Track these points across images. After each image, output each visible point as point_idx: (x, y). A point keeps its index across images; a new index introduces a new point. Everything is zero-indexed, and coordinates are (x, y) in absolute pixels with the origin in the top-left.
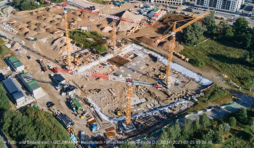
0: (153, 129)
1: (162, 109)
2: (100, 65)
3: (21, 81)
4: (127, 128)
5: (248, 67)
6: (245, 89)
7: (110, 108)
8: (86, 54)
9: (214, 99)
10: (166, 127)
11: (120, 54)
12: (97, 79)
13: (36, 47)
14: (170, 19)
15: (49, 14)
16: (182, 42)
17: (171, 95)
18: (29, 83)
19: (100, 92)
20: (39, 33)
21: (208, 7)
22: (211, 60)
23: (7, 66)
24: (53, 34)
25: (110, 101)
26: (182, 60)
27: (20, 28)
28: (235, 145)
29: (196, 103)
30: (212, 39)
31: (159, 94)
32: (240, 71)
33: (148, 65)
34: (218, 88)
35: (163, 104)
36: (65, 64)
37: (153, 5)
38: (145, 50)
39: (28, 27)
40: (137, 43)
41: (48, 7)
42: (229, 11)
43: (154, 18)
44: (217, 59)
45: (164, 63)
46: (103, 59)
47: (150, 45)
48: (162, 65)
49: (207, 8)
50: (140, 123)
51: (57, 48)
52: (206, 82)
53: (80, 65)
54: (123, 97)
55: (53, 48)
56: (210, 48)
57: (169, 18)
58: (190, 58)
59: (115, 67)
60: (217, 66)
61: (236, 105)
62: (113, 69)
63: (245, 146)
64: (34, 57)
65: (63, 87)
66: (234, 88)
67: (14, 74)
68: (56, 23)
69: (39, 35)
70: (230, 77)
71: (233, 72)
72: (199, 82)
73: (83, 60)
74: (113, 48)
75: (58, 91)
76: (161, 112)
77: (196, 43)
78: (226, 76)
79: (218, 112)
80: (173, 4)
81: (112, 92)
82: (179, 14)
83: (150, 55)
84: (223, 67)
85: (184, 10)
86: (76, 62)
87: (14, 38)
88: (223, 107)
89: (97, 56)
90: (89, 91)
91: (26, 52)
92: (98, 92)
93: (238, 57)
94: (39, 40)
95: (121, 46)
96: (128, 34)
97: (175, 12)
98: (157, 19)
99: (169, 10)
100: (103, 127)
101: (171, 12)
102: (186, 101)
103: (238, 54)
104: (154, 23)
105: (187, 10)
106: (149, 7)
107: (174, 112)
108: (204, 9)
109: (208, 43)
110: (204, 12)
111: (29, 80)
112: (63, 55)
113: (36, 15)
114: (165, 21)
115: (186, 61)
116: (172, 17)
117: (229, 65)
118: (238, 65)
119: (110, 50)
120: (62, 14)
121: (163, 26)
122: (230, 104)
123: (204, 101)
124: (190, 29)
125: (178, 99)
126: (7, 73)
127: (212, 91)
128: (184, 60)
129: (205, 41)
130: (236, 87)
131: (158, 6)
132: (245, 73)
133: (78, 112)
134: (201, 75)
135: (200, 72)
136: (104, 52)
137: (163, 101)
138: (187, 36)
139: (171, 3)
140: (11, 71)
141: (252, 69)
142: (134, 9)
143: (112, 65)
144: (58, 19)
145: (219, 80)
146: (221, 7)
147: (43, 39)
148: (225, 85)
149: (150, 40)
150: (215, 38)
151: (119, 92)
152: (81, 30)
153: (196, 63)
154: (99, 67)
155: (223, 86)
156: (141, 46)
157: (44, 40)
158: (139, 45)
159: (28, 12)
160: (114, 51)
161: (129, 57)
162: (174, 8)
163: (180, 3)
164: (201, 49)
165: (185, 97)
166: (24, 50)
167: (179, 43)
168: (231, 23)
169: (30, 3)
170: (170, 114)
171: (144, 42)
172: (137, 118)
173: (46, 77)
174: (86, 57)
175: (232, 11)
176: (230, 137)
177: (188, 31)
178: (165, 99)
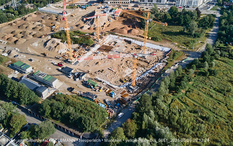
0: (150, 84)
1: (149, 72)
2: (94, 54)
3: (35, 79)
4: (134, 89)
5: (187, 36)
6: (190, 48)
7: (115, 80)
8: (79, 48)
9: (176, 58)
10: (157, 81)
11: (104, 44)
12: (96, 64)
13: (32, 51)
15: (29, 23)
16: (142, 28)
17: (150, 62)
18: (45, 78)
19: (103, 72)
20: (27, 39)
21: (148, 2)
22: (164, 36)
23: (14, 71)
24: (41, 38)
25: (113, 76)
27: (7, 38)
28: (200, 80)
29: (167, 63)
31: (142, 63)
32: (183, 39)
33: (126, 47)
34: (175, 51)
35: (148, 69)
36: (65, 59)
37: (110, 5)
38: (120, 38)
39: (14, 36)
40: (112, 34)
41: (23, 17)
42: (161, 3)
43: (116, 14)
44: (167, 35)
45: (136, 43)
46: (94, 49)
47: (123, 34)
48: (135, 45)
49: (147, 4)
50: (140, 83)
51: (52, 48)
52: (166, 49)
53: (78, 57)
54: (121, 71)
55: (47, 49)
56: (160, 28)
57: (126, 13)
58: (151, 37)
59: (105, 53)
60: (169, 39)
61: (189, 59)
62: (105, 54)
63: (205, 79)
64: (35, 59)
65: (74, 75)
67: (25, 75)
68: (39, 29)
69: (28, 41)
70: (179, 43)
71: (179, 40)
72: (162, 50)
73: (78, 53)
74: (98, 40)
75: (71, 78)
76: (149, 73)
78: (177, 44)
79: (182, 64)
80: (124, 3)
81: (112, 70)
82: (131, 10)
83: (125, 40)
85: (133, 7)
86: (74, 55)
87: (6, 48)
88: (183, 61)
89: (88, 48)
90: (95, 73)
91: (25, 56)
92: (102, 72)
93: (178, 31)
94: (31, 45)
95: (102, 38)
96: (104, 29)
97: (128, 9)
98: (119, 15)
100: (118, 93)
101: (125, 9)
102: (161, 63)
103: (177, 29)
104: (118, 18)
105: (135, 6)
106: (109, 7)
107: (157, 72)
108: (145, 4)
110: (146, 6)
111: (44, 76)
112: (60, 52)
113: (15, 26)
114: (124, 15)
115: (150, 39)
117: (175, 37)
118: (180, 35)
119: (96, 42)
120: (41, 21)
121: (124, 19)
122: (185, 59)
123: (171, 61)
125: (155, 63)
126: (17, 76)
127: (172, 54)
128: (148, 39)
130: (185, 49)
131: (114, 6)
132: (186, 39)
133: (95, 89)
134: (162, 46)
135: (161, 44)
136: (92, 44)
137: (147, 67)
139: (123, 3)
140: (20, 74)
143: (102, 52)
144: (39, 25)
145: (173, 47)
146: (156, 1)
147: (34, 43)
149: (121, 30)
151: (116, 68)
152: (64, 31)
153: (156, 39)
154: (93, 55)
155: (177, 50)
156: (117, 35)
157: (36, 44)
158: (115, 34)
159: (7, 24)
160: (99, 42)
161: (112, 44)
162: (125, 6)
163: (128, 2)
164: (155, 30)
165: (159, 61)
166: (22, 55)
167: (140, 29)
168: (166, 11)
169: (6, 15)
170: (155, 73)
171: (117, 32)
172: (137, 81)
173: (55, 72)
174: (80, 50)
175: (163, 3)
176: (195, 76)
178: (147, 65)
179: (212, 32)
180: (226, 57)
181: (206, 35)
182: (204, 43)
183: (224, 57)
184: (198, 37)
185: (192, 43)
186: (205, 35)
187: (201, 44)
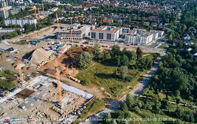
2: (7, 101)
5: (117, 79)
6: (114, 96)
11: (27, 87)
14: (72, 52)
16: (78, 68)
17: (63, 113)
21: (99, 39)
22: (95, 78)
26: (76, 82)
30: (98, 62)
32: (113, 83)
33: (49, 92)
37: (62, 41)
38: (49, 79)
40: (43, 75)
42: (111, 40)
43: (60, 51)
44: (99, 77)
45: (62, 87)
56: (96, 69)
57: (71, 50)
58: (81, 80)
60: (98, 82)
61: (106, 111)
66: (107, 97)
70: (106, 88)
71: (108, 84)
72: (85, 97)
74: (21, 83)
77: (87, 67)
78: (103, 89)
80: (76, 39)
83: (53, 83)
84: (102, 82)
85: (83, 43)
88: (97, 115)
93: (112, 73)
95: (29, 79)
97: (77, 46)
98: (63, 52)
99: (73, 44)
101: (74, 46)
102: (73, 116)
104: (60, 56)
105: (85, 43)
106: (59, 43)
108: (96, 41)
109: (95, 66)
114: (68, 53)
115: (78, 82)
116: (74, 50)
117: (106, 80)
118: (111, 78)
119: (19, 85)
121: (66, 57)
124: (82, 58)
128: (77, 82)
129: (93, 65)
131: (66, 42)
132: (115, 83)
134: (87, 92)
135: (86, 89)
136: (13, 88)
138: (80, 64)
141: (120, 80)
142: (47, 46)
143: (18, 99)
146: (106, 39)
148: (101, 96)
150: (100, 61)
153: (84, 83)
156: (47, 76)
160: (23, 85)
161: (36, 88)
162: (76, 42)
163: (81, 38)
164: (90, 71)
167: (76, 69)
171: (49, 73)
177: (81, 60)
179: (148, 74)
180: (149, 109)
181: (141, 78)
182: (132, 89)
183: (147, 109)
184: (128, 81)
185: (119, 89)
186: (139, 79)
187: (130, 90)
